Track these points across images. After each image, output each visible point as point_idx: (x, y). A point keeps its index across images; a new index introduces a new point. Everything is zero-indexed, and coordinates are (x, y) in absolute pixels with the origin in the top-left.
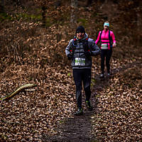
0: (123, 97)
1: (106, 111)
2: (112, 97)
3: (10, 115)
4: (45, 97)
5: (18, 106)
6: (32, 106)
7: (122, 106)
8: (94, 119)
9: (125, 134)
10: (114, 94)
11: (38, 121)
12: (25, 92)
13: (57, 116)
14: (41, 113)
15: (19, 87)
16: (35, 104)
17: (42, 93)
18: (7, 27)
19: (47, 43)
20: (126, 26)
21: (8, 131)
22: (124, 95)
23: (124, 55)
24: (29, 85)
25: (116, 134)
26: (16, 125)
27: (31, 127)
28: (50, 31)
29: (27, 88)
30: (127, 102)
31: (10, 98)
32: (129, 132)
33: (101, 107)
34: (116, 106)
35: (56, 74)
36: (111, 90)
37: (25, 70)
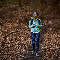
0: (53, 36)
1: (46, 42)
2: (49, 36)
3: (6, 44)
4: (21, 36)
5: (9, 40)
6: (15, 40)
7: (53, 40)
8: (41, 45)
9: (55, 52)
10: (50, 35)
11: (18, 46)
12: (12, 34)
13: (26, 44)
14: (19, 43)
15: (10, 32)
16: (17, 39)
17: (20, 34)
18: (5, 7)
19: (21, 14)
20: (55, 6)
21: (6, 50)
22: (54, 35)
23: (54, 19)
24: (14, 31)
25: (51, 51)
26: (9, 48)
27: (15, 49)
28: (23, 9)
29: (13, 32)
30: (55, 38)
31: (6, 37)
32: (56, 51)
33: (45, 40)
34: (50, 40)
35: (25, 26)
36: (48, 33)
37: (12, 25)
